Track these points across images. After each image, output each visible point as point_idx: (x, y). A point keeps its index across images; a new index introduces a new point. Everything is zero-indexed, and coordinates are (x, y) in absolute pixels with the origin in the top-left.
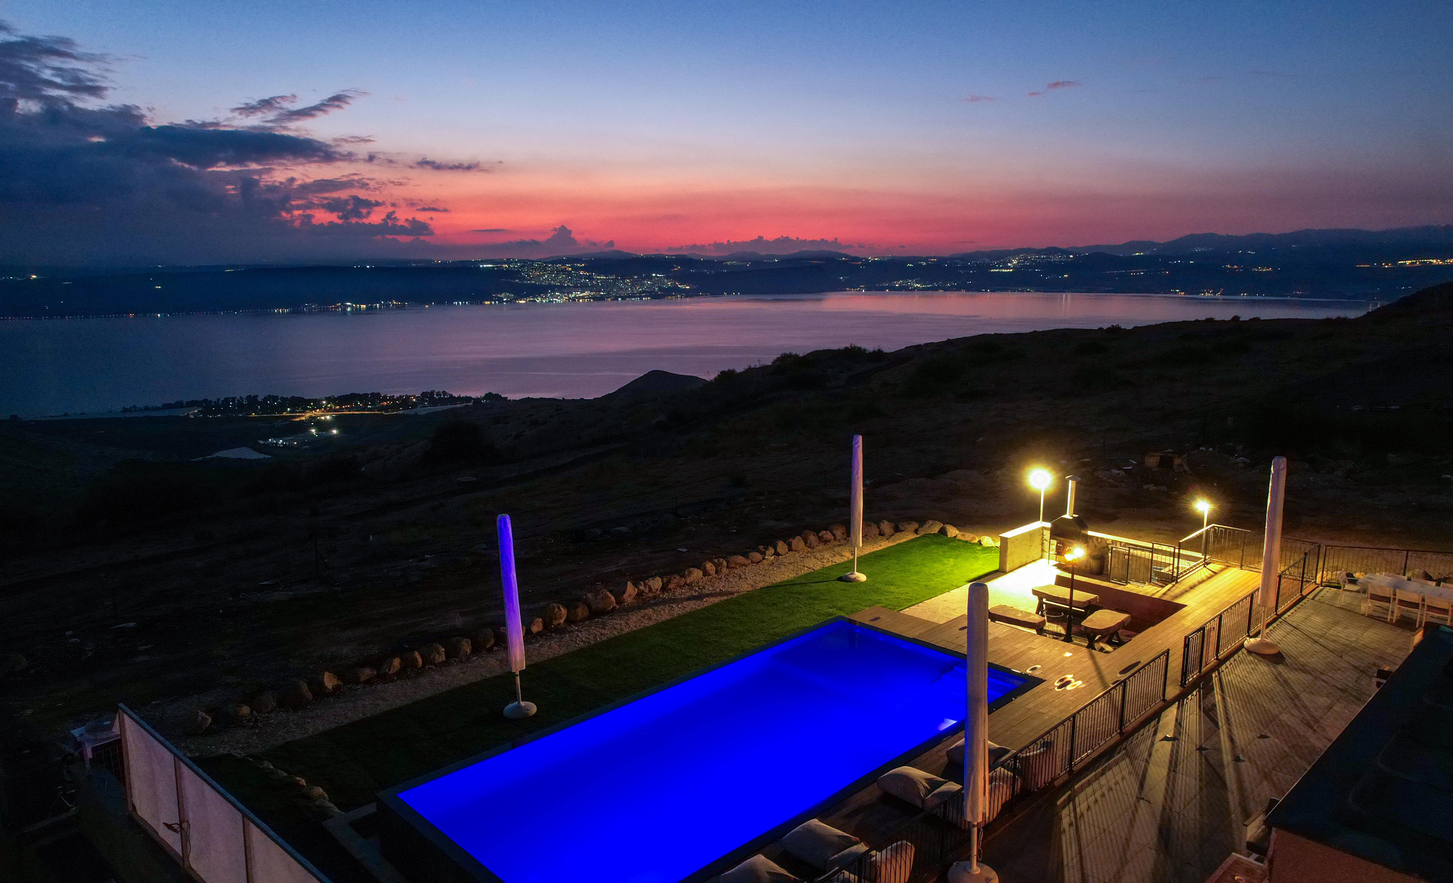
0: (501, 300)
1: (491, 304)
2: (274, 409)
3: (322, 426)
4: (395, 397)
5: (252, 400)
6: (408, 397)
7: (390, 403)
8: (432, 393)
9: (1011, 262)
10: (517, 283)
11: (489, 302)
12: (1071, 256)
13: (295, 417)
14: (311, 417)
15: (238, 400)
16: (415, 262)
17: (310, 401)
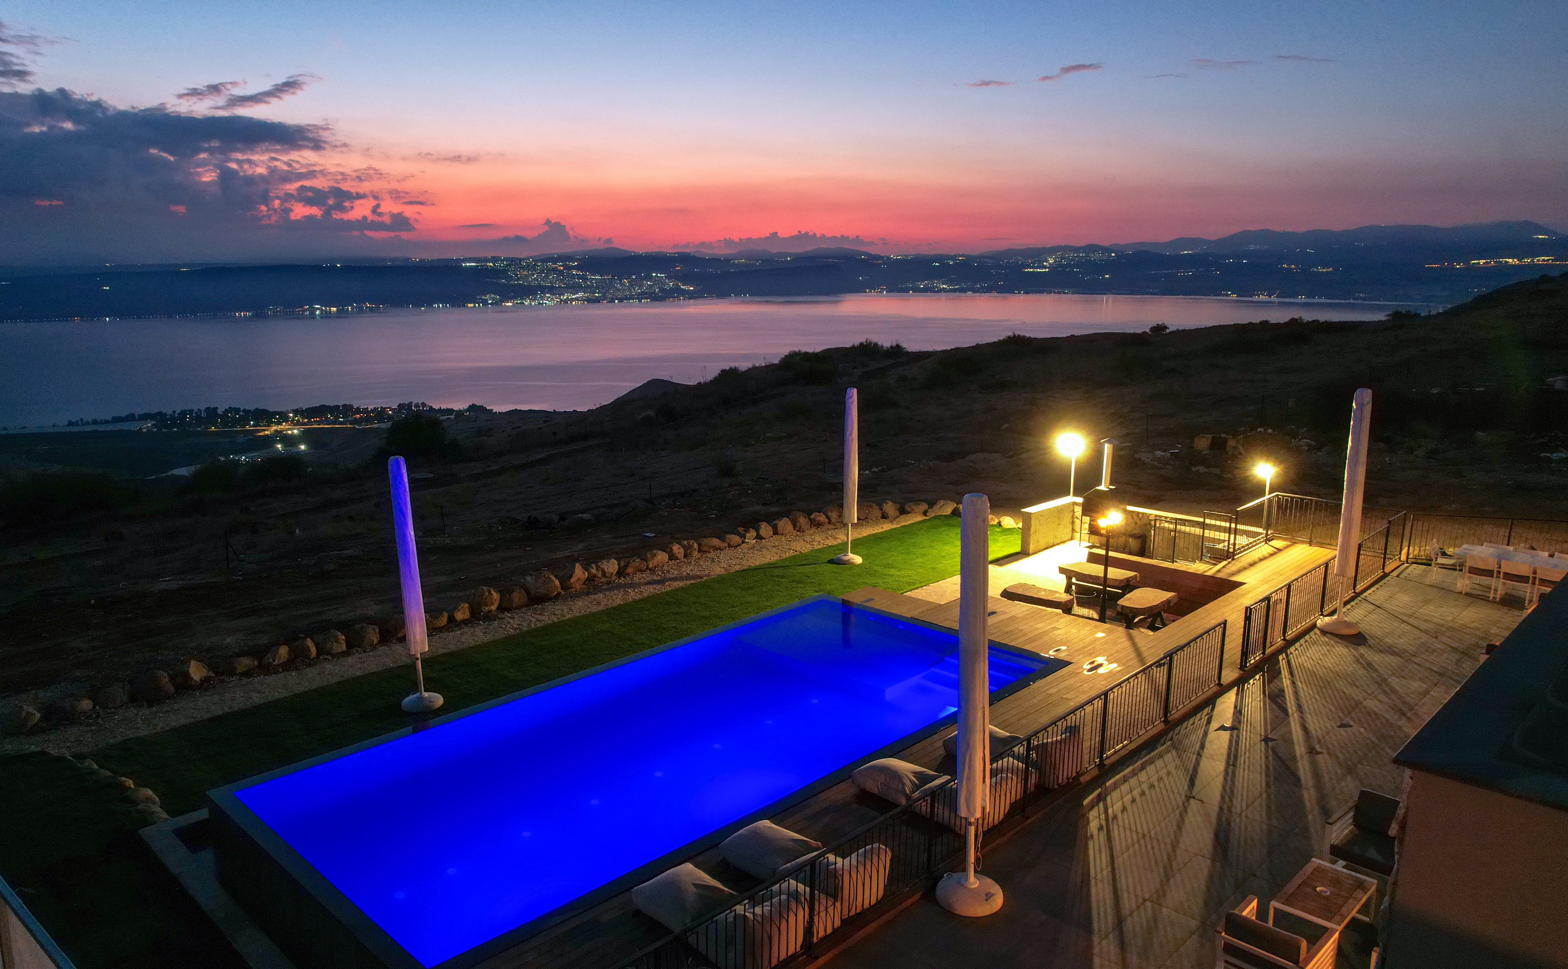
0: (485, 303)
1: (475, 306)
2: (235, 422)
3: (288, 440)
4: (369, 410)
5: (212, 412)
6: (383, 409)
7: (363, 415)
8: (410, 404)
9: (1047, 261)
10: (503, 283)
11: (472, 305)
12: (1113, 255)
13: (259, 431)
14: (276, 431)
15: (196, 413)
16: (391, 260)
17: (276, 413)
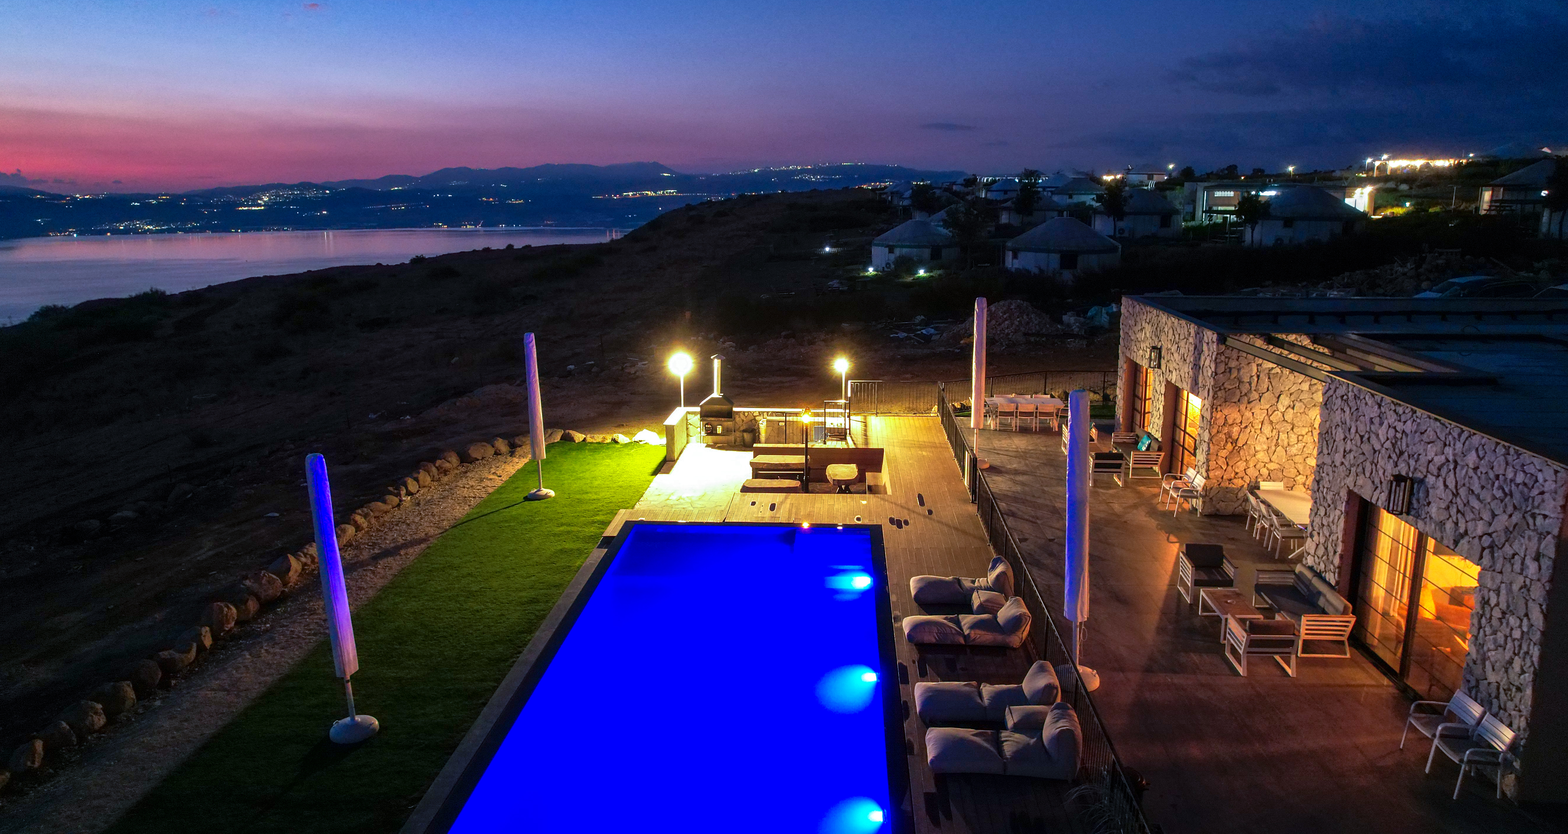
9: (261, 199)
12: (328, 192)
